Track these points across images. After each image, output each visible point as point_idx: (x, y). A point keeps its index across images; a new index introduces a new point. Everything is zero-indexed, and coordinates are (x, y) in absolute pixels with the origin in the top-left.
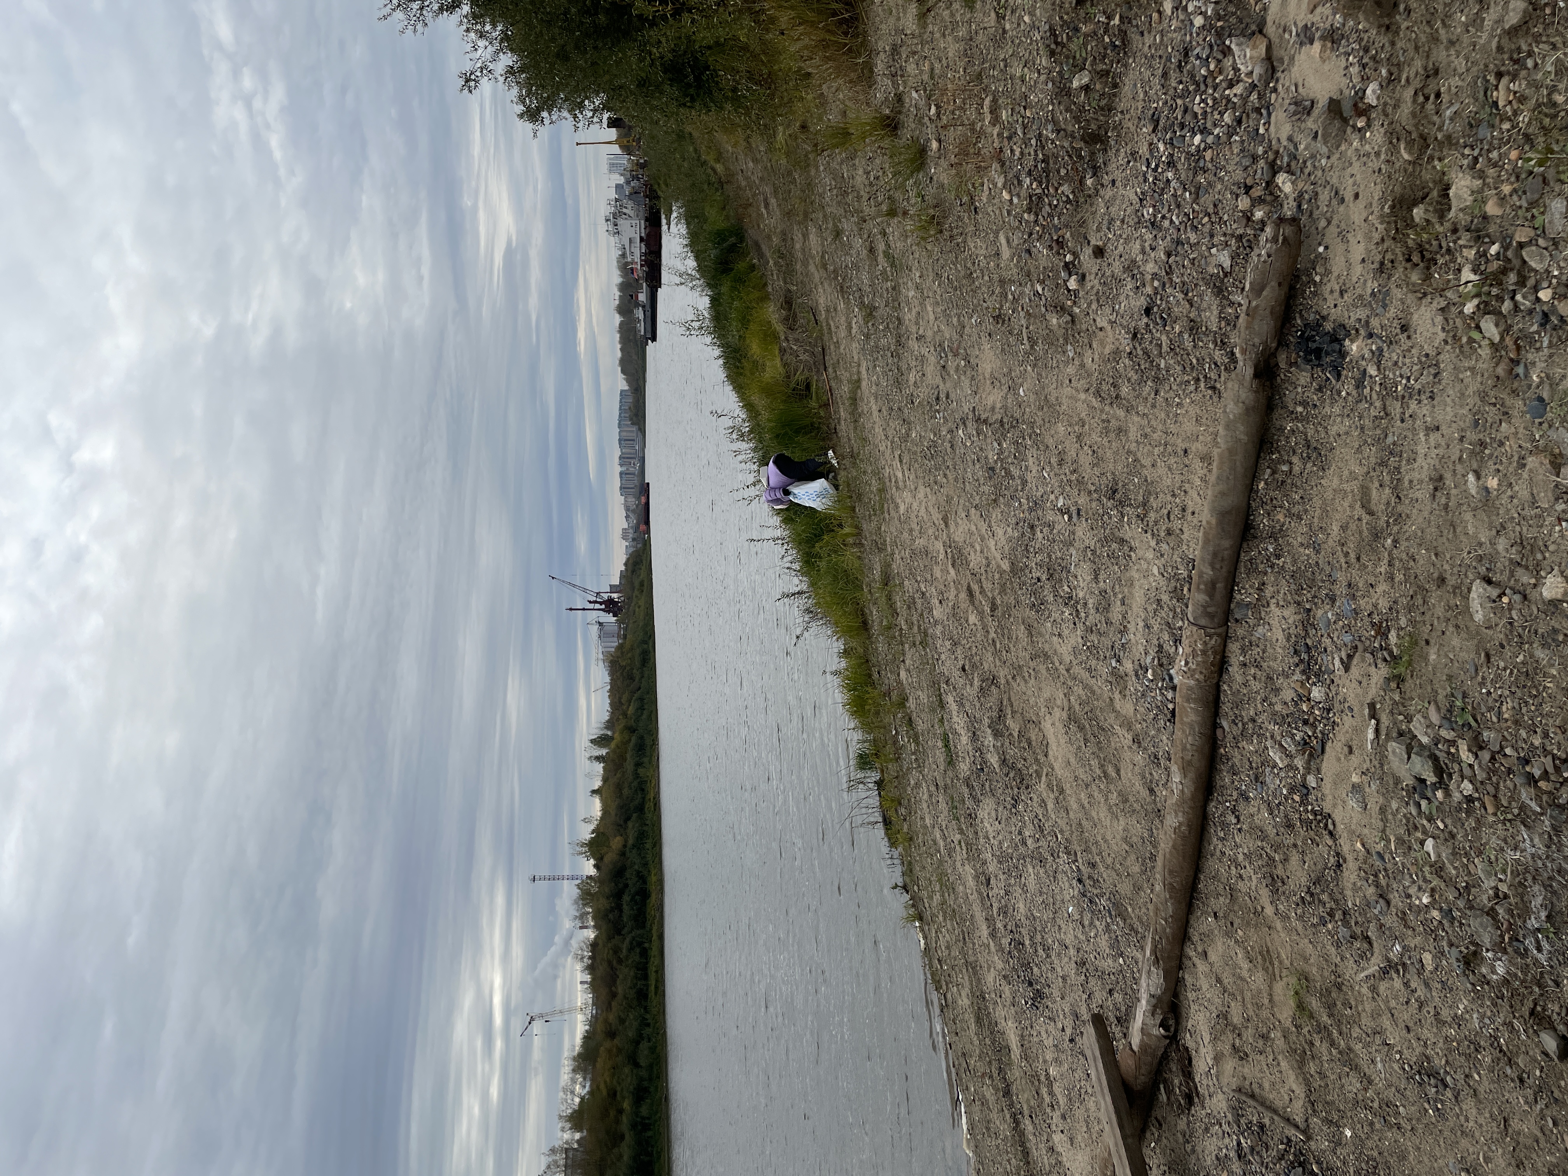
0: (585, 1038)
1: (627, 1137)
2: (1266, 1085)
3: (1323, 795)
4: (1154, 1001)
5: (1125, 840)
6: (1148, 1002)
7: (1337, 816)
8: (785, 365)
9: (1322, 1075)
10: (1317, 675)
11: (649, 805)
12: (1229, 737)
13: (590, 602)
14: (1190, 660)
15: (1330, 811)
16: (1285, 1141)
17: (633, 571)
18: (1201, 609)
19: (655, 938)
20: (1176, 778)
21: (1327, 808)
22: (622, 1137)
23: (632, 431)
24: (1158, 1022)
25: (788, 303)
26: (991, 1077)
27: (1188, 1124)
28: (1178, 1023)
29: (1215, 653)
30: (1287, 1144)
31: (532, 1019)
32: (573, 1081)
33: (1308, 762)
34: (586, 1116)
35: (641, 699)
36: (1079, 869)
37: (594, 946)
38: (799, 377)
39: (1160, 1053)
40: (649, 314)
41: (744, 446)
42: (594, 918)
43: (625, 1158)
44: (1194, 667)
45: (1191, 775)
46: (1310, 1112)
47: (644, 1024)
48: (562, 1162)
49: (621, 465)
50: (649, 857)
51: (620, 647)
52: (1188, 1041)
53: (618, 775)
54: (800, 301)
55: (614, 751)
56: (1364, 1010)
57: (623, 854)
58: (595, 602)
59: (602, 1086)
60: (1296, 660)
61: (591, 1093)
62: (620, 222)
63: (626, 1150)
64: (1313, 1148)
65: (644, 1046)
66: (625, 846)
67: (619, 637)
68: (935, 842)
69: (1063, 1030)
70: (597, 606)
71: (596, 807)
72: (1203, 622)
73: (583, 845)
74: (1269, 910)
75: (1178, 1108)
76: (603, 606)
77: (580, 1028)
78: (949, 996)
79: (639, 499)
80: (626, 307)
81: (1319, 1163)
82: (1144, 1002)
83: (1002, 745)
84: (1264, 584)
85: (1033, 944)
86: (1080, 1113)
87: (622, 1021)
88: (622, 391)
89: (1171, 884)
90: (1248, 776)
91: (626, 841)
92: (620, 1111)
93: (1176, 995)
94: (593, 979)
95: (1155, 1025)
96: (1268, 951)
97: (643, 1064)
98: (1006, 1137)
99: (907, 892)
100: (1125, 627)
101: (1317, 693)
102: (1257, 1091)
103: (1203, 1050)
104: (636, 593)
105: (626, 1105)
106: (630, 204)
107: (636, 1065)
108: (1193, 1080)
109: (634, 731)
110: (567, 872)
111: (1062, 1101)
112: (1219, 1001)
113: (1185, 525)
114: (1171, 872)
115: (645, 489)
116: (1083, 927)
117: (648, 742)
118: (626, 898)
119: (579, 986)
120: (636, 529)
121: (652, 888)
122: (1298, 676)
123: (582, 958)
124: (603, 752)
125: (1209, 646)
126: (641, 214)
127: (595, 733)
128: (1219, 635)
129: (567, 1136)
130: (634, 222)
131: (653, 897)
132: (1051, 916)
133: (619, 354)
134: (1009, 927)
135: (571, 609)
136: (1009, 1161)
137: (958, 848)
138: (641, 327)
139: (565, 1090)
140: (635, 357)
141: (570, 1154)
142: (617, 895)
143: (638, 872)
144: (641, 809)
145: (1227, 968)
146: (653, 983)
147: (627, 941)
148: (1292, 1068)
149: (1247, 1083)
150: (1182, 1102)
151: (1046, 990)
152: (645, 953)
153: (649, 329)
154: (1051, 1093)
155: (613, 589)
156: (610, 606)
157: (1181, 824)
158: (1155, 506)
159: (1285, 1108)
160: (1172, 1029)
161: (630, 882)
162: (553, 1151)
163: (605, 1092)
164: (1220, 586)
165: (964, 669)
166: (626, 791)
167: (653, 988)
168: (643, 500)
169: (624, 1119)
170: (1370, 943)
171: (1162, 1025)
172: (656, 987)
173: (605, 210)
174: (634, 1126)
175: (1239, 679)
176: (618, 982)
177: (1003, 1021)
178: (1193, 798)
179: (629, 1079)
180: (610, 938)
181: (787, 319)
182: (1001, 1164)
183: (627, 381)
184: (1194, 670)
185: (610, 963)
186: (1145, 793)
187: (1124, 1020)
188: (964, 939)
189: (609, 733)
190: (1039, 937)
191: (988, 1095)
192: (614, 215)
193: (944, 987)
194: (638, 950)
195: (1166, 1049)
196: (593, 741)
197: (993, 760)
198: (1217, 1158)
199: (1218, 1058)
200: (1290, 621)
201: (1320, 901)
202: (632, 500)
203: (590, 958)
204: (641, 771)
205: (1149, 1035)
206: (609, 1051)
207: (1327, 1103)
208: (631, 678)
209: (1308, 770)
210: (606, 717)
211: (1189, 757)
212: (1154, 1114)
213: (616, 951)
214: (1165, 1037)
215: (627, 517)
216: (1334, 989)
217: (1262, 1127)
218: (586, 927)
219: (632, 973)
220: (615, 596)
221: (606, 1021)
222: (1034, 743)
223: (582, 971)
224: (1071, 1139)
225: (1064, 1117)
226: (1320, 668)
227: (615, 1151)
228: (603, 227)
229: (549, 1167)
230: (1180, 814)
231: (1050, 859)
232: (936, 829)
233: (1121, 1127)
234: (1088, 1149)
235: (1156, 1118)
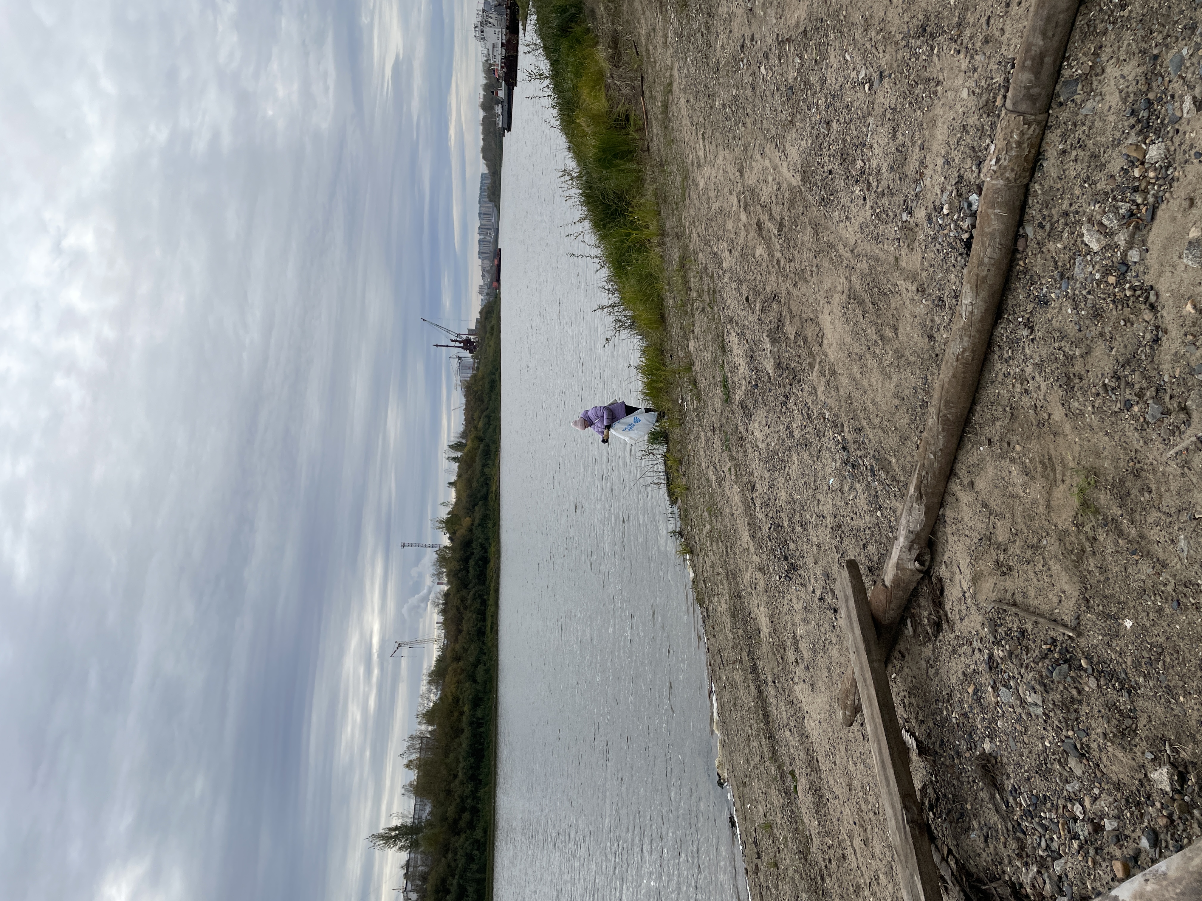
0: (437, 660)
1: (466, 730)
2: (1032, 593)
3: (1147, 267)
4: (912, 537)
5: (896, 396)
6: (906, 537)
7: (1162, 287)
8: (609, 99)
9: (1102, 569)
10: (1157, 132)
11: (492, 496)
12: (1033, 245)
13: (452, 341)
14: (1002, 156)
15: (1153, 283)
16: (1050, 641)
17: (486, 318)
18: (1023, 91)
19: (492, 592)
20: (967, 299)
21: (1149, 280)
22: (462, 731)
23: (489, 207)
24: (914, 556)
25: (615, 43)
26: (741, 662)
27: (934, 650)
28: (932, 560)
29: (1031, 146)
30: (1052, 644)
31: (399, 645)
32: (430, 691)
33: (1132, 235)
34: (437, 714)
35: (488, 417)
36: (844, 439)
37: (447, 595)
38: (621, 109)
39: (912, 588)
40: (506, 108)
41: (573, 192)
42: (447, 576)
43: (464, 745)
44: (1006, 163)
45: (984, 294)
46: (1083, 608)
47: (482, 652)
48: (418, 746)
49: (480, 234)
50: (490, 534)
51: (474, 377)
52: (943, 572)
53: (469, 472)
54: (625, 39)
55: (466, 454)
56: (1168, 490)
57: (471, 530)
58: (456, 341)
59: (449, 695)
60: (1133, 121)
61: (441, 699)
62: (486, 29)
63: (465, 740)
64: (1082, 645)
65: (481, 668)
66: (472, 525)
67: (473, 369)
68: (708, 480)
69: (813, 592)
70: (458, 344)
71: (452, 495)
72: (1023, 107)
73: (441, 522)
74: (1058, 414)
75: (924, 637)
76: (462, 345)
77: (434, 652)
78: (710, 608)
79: (493, 262)
80: (488, 105)
81: (1088, 658)
82: (901, 539)
83: (779, 350)
84: (1101, 47)
85: (791, 525)
86: (822, 662)
87: (465, 650)
88: (483, 174)
89: (945, 416)
90: (1052, 277)
91: (473, 521)
92: (462, 713)
93: (933, 532)
94: (445, 620)
95: (910, 560)
96: (1050, 459)
97: (479, 681)
98: (750, 708)
99: (682, 537)
100: (921, 174)
101: (1154, 152)
102: (1019, 599)
103: (958, 577)
104: (488, 335)
105: (466, 709)
106: (494, 15)
107: (475, 681)
108: (944, 609)
109: (482, 441)
110: (429, 542)
111: (806, 654)
112: (983, 526)
113: (1008, 22)
114: (947, 403)
115: (498, 254)
116: (843, 493)
117: (493, 448)
118: (472, 562)
119: (436, 625)
120: (490, 286)
121: (491, 555)
122: (1133, 139)
123: (438, 605)
124: (459, 454)
125: (1026, 136)
126: (503, 23)
127: (454, 440)
128: (1039, 124)
129: (423, 727)
130: (497, 30)
131: (492, 562)
132: (811, 493)
133: (481, 143)
134: (770, 515)
135: (437, 346)
136: (751, 726)
137: (728, 475)
138: (500, 121)
139: (422, 696)
140: (494, 146)
141: (424, 741)
142: (466, 560)
143: (482, 544)
144: (485, 498)
145: (996, 491)
146: (489, 623)
147: (472, 593)
148: (1066, 569)
149: (1009, 594)
150: (930, 631)
151: (800, 562)
152: (484, 603)
153: (506, 121)
154: (797, 650)
155: (471, 332)
156: (467, 345)
157: (965, 350)
158: (971, 21)
159: (1052, 611)
160: (927, 564)
161: (475, 551)
162: (411, 738)
163: (450, 699)
164: (1048, 60)
165: (747, 299)
166: (474, 485)
167: (489, 628)
168: (496, 262)
169: (464, 718)
170: (1189, 414)
171: (917, 559)
172: (492, 627)
173: (474, 19)
174: (471, 724)
175: (1054, 173)
176: (464, 622)
177: (756, 609)
178: (982, 319)
179: (469, 691)
180: (458, 591)
181: (613, 57)
182: (744, 730)
183: (487, 165)
184: (1005, 168)
185: (458, 608)
186: (923, 343)
187: (875, 569)
188: (727, 552)
189: (464, 441)
190: (797, 518)
191: (737, 678)
192: (481, 23)
193: (707, 602)
194: (479, 600)
195: (918, 583)
196: (451, 447)
197: (769, 366)
198: (964, 674)
199: (976, 579)
200: (1130, 78)
201: (1127, 383)
202: (487, 263)
203: (443, 604)
204: (486, 470)
205: (904, 569)
206: (455, 671)
207: (1105, 597)
208: (482, 400)
209: (1130, 245)
210: (462, 428)
211: (985, 273)
212: (897, 647)
213: (463, 600)
214: (920, 571)
215: (483, 276)
216: (1131, 477)
217: (1023, 632)
218: (442, 584)
219: (474, 616)
220: (472, 337)
221: (453, 649)
222: (809, 339)
223: (438, 613)
224: (812, 685)
225: (807, 668)
226: (1162, 122)
227: (457, 740)
228: (472, 33)
229: (408, 748)
230: (966, 339)
231: (815, 440)
232: (711, 468)
233: (868, 653)
234: (828, 691)
235: (900, 652)
